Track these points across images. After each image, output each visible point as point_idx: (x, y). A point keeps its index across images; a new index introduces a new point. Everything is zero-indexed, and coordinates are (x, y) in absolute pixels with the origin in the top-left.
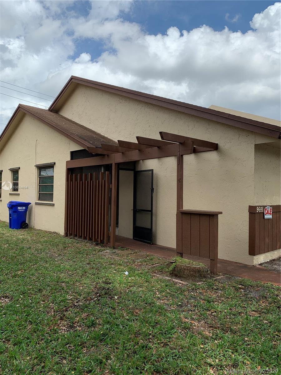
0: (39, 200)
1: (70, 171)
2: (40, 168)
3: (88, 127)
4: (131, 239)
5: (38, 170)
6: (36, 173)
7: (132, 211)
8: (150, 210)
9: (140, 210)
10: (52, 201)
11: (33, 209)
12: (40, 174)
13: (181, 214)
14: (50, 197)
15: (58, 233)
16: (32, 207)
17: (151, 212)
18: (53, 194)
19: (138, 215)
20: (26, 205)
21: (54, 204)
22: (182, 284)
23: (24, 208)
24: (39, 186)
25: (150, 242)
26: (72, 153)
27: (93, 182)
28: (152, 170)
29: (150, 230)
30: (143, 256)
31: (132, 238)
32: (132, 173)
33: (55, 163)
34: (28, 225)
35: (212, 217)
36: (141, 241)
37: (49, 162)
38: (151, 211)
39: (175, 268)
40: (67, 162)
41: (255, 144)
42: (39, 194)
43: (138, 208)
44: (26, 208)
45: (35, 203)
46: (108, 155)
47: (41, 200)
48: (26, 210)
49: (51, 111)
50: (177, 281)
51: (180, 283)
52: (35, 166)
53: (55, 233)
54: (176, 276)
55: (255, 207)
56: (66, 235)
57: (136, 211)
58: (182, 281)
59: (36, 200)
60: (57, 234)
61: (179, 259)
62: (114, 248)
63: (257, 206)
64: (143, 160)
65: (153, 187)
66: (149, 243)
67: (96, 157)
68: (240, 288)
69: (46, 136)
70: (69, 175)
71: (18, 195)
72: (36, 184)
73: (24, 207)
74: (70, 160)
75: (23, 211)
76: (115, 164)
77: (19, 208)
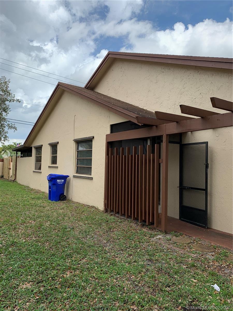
0: (77, 173)
1: (110, 145)
2: (78, 142)
3: (124, 101)
4: (177, 219)
5: (76, 144)
7: (179, 188)
8: (205, 188)
9: (190, 187)
10: (91, 175)
11: (71, 182)
12: (78, 149)
14: (88, 170)
15: (97, 207)
16: (70, 180)
18: (91, 167)
19: (185, 193)
20: (65, 177)
21: (92, 178)
23: (63, 181)
24: (77, 160)
25: (204, 225)
26: (112, 126)
27: (138, 156)
28: (207, 143)
29: (205, 212)
31: (179, 219)
32: (178, 146)
33: (93, 137)
34: (66, 197)
37: (88, 137)
38: (206, 190)
40: (107, 135)
42: (77, 167)
44: (64, 181)
45: (73, 176)
46: (157, 126)
47: (79, 173)
48: (65, 183)
49: (87, 88)
53: (93, 207)
56: (106, 210)
57: (183, 189)
59: (74, 173)
60: (95, 208)
62: (166, 233)
64: (191, 132)
65: (208, 163)
66: (204, 227)
67: (143, 128)
69: (84, 111)
70: (110, 149)
71: (57, 167)
72: (74, 158)
73: (63, 179)
74: (109, 133)
75: (62, 183)
76: (167, 135)
77: (58, 181)
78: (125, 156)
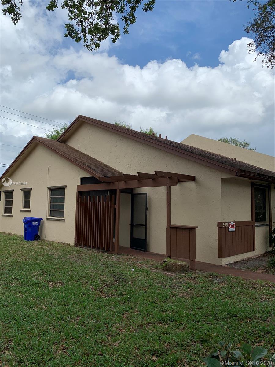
0: (50, 216)
1: (80, 194)
2: (51, 189)
4: (129, 248)
5: (49, 191)
6: (48, 193)
7: (130, 225)
8: (145, 224)
10: (63, 217)
11: (45, 224)
12: (51, 195)
13: (169, 228)
14: (61, 213)
16: (43, 222)
17: (145, 226)
19: (134, 229)
20: (39, 220)
21: (65, 220)
22: (172, 275)
23: (38, 223)
24: (50, 205)
25: (145, 250)
26: (82, 179)
27: (101, 202)
28: (146, 194)
29: (145, 241)
30: (141, 259)
32: (130, 195)
33: (66, 186)
34: (40, 237)
35: (191, 230)
36: (138, 249)
37: (61, 186)
39: (166, 265)
40: (77, 186)
41: (221, 178)
42: (50, 211)
43: (135, 223)
45: (47, 218)
46: (113, 183)
47: (52, 216)
48: (39, 224)
49: (60, 142)
50: (168, 273)
51: (170, 275)
52: (47, 188)
53: (65, 243)
54: (167, 270)
55: (222, 223)
56: (76, 245)
57: (133, 225)
58: (171, 273)
59: (47, 216)
60: (67, 244)
61: (169, 259)
62: (118, 255)
63: (223, 223)
65: (147, 207)
66: (143, 251)
67: (103, 184)
68: (210, 277)
70: (80, 197)
71: (30, 211)
72: (48, 203)
73: (37, 222)
74: (80, 184)
75: (36, 225)
76: (119, 189)
77: (33, 223)
78: (92, 203)
